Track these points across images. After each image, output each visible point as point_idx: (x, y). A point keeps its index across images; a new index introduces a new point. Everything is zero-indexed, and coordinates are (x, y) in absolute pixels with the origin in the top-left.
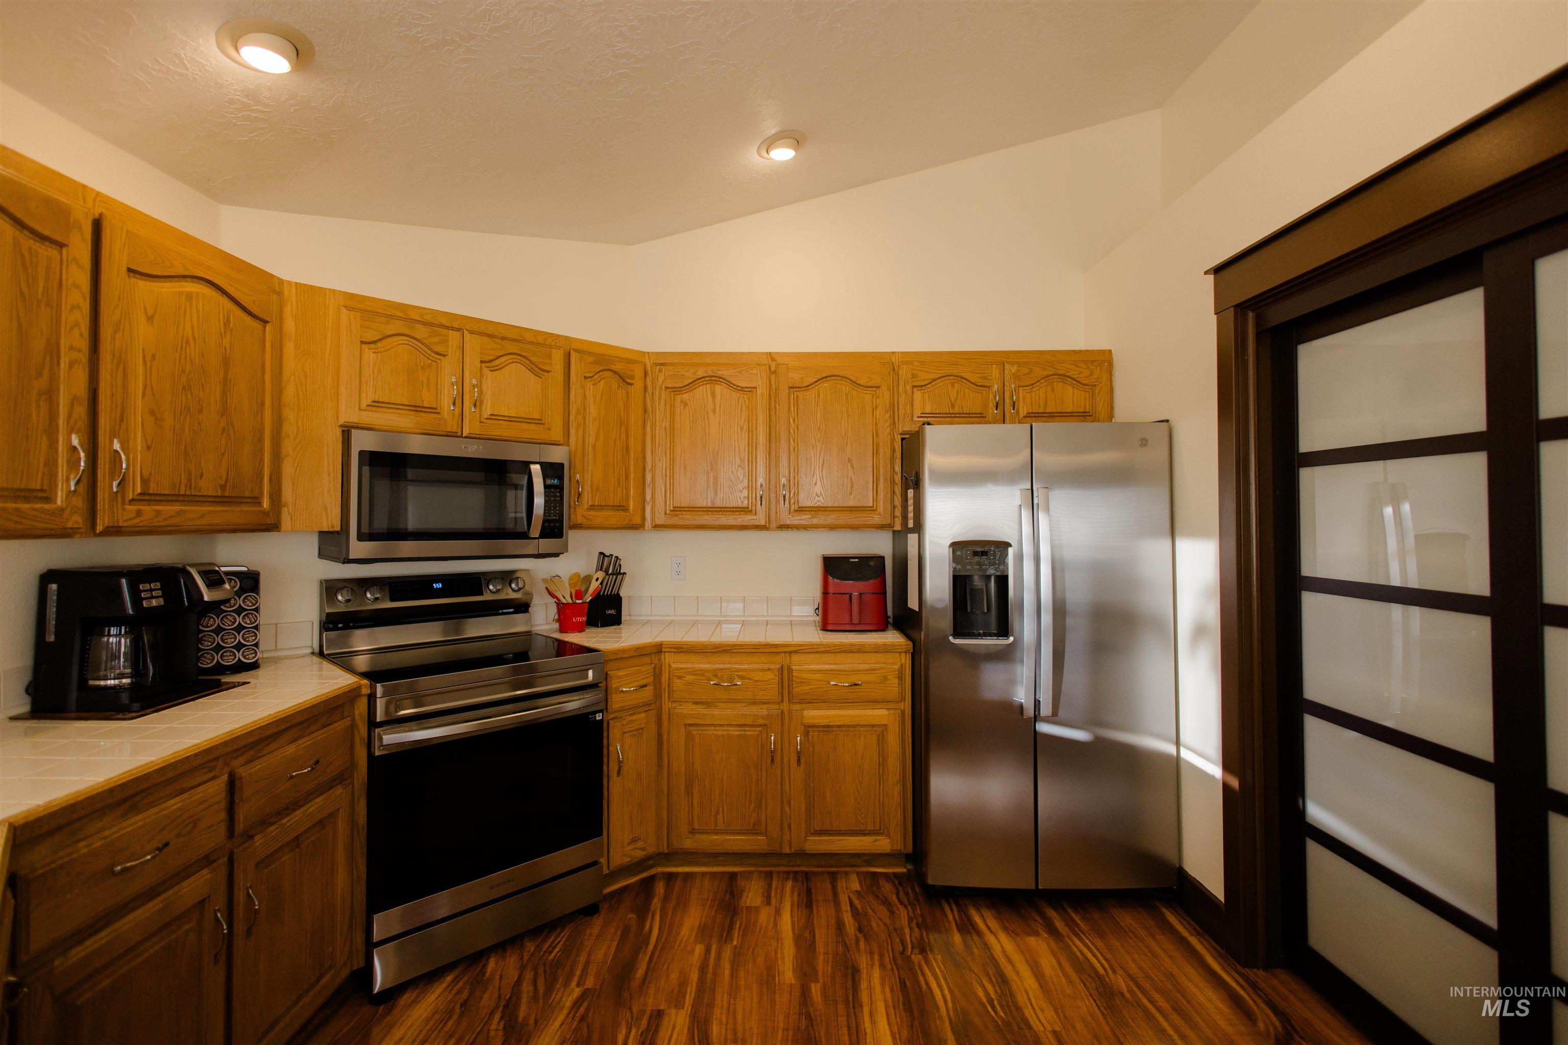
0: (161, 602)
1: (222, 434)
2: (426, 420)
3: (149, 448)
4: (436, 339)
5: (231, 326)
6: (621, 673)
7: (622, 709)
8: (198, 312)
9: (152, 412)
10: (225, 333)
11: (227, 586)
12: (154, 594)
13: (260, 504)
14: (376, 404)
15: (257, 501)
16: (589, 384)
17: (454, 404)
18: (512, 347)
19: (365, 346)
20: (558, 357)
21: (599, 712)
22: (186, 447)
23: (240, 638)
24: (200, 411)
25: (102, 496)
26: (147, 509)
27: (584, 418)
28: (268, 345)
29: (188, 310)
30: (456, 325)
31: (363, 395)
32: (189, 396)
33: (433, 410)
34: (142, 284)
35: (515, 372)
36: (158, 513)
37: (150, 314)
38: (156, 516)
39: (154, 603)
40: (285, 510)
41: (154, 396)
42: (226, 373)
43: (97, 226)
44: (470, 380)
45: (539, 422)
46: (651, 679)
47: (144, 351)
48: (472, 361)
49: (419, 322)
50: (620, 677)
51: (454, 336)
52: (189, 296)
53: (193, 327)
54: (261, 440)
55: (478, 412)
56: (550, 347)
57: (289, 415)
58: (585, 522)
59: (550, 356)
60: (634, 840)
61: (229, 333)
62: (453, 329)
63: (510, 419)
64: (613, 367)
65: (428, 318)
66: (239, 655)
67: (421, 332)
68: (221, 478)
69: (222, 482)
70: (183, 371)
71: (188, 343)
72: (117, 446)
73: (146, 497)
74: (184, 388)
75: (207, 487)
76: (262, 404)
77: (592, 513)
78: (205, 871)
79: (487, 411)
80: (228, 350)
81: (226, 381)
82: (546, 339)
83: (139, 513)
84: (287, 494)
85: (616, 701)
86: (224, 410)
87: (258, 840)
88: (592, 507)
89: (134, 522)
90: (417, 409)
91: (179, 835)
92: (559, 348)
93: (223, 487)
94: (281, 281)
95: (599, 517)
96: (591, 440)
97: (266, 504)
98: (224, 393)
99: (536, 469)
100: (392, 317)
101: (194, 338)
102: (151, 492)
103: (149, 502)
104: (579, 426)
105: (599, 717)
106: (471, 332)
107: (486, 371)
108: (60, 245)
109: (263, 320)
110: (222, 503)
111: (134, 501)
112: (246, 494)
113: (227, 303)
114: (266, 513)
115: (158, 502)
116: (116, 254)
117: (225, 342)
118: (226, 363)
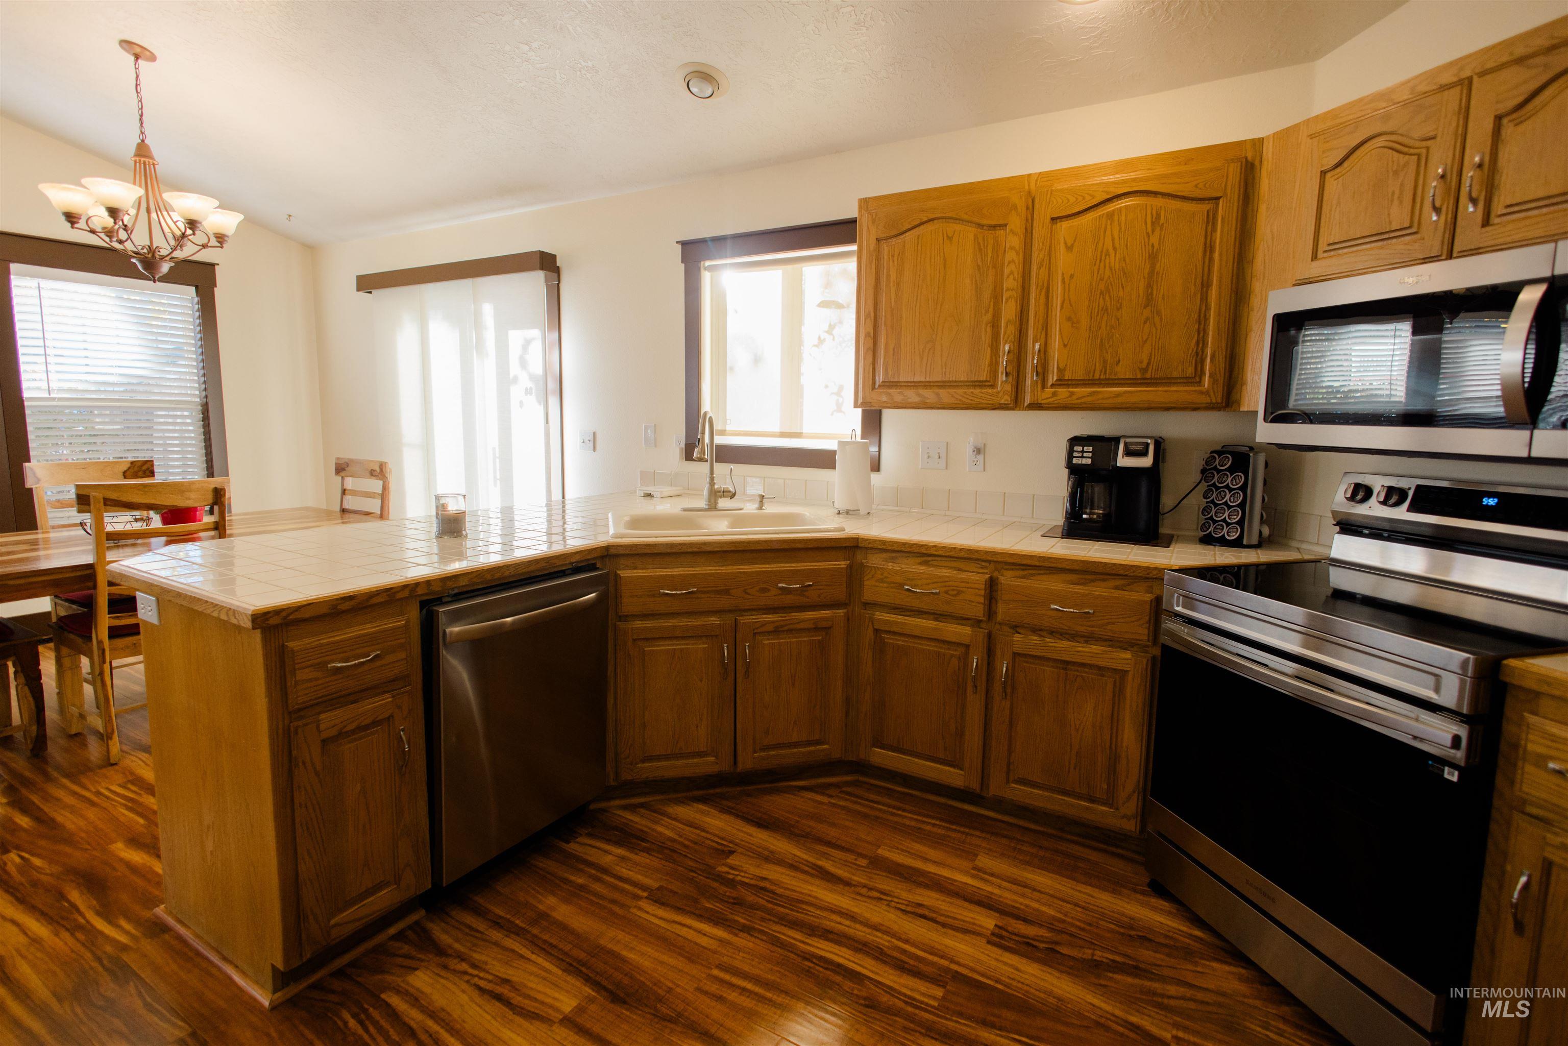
1: (1145, 322)
3: (1065, 346)
5: (1161, 222)
8: (1120, 224)
9: (1069, 319)
10: (1153, 231)
11: (1149, 457)
12: (1085, 455)
13: (1200, 383)
14: (1335, 247)
15: (1195, 380)
19: (1328, 176)
22: (1102, 340)
24: (1119, 308)
25: (1028, 381)
26: (1063, 392)
28: (1219, 221)
29: (1109, 227)
32: (1107, 298)
34: (1065, 225)
36: (1072, 394)
37: (1069, 245)
38: (1070, 396)
39: (1083, 461)
41: (1071, 305)
42: (1153, 267)
43: (1032, 199)
47: (1063, 274)
52: (1109, 216)
53: (1113, 240)
54: (1203, 320)
61: (1158, 229)
68: (1141, 362)
69: (1144, 365)
70: (1102, 279)
71: (1108, 254)
72: (1037, 347)
73: (1062, 382)
74: (1101, 293)
75: (1123, 371)
76: (1207, 283)
78: (968, 628)
80: (1156, 246)
81: (1152, 277)
83: (1054, 394)
86: (1149, 300)
87: (1017, 637)
89: (1050, 400)
90: (1384, 234)
91: (946, 592)
93: (1144, 370)
94: (1259, 140)
97: (1206, 383)
98: (1149, 286)
101: (1115, 249)
102: (1066, 378)
103: (1068, 386)
106: (1491, 71)
107: (1508, 129)
108: (1006, 225)
109: (1218, 198)
110: (1148, 385)
111: (1053, 385)
112: (1175, 374)
113: (1159, 202)
114: (1207, 393)
115: (1077, 386)
116: (1043, 213)
117: (1154, 239)
118: (1153, 257)
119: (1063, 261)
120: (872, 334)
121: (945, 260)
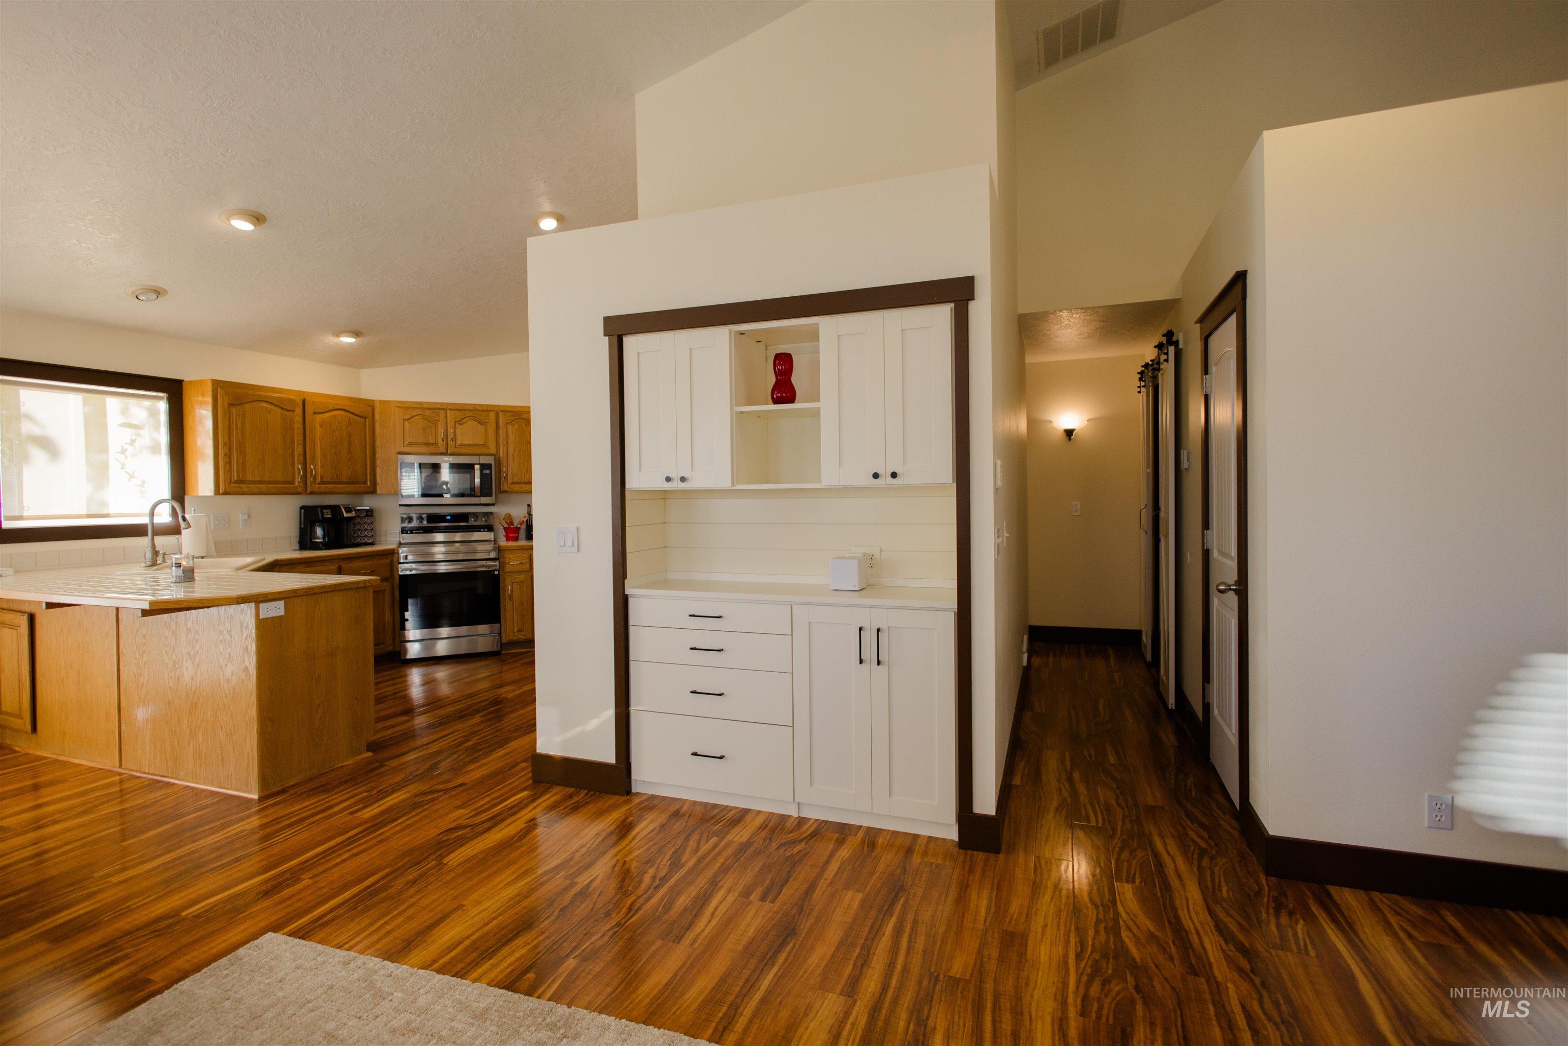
0: (330, 516)
1: (350, 461)
2: (432, 449)
3: (323, 467)
4: (434, 415)
5: (352, 423)
6: (511, 556)
7: (512, 572)
9: (323, 456)
10: (349, 425)
11: (354, 513)
12: (328, 513)
13: (366, 484)
14: (410, 444)
15: (365, 483)
16: (509, 426)
17: (443, 441)
18: (468, 414)
19: (405, 421)
20: (492, 415)
21: (496, 570)
22: (335, 466)
23: (366, 533)
24: (340, 453)
25: (309, 482)
26: (323, 486)
27: (507, 442)
28: (367, 426)
29: (333, 421)
30: (444, 407)
31: (405, 440)
32: (336, 449)
33: (435, 444)
34: (318, 416)
35: (470, 425)
36: (327, 487)
37: (323, 424)
39: (328, 516)
40: (378, 486)
41: (324, 450)
42: (350, 439)
43: (304, 402)
44: (451, 430)
45: (485, 445)
46: (528, 560)
47: (320, 437)
48: (451, 422)
49: (427, 408)
50: (510, 558)
51: (442, 413)
52: (335, 416)
53: (335, 426)
54: (366, 461)
55: (454, 442)
56: (489, 411)
57: (378, 450)
58: (509, 489)
59: (488, 416)
60: (519, 631)
61: (351, 425)
62: (442, 409)
63: (469, 445)
64: (523, 417)
65: (432, 406)
66: (366, 540)
67: (428, 413)
68: (350, 475)
70: (333, 441)
71: (333, 431)
72: (312, 467)
73: (322, 483)
74: (334, 446)
75: (344, 478)
76: (366, 448)
77: (514, 486)
79: (458, 443)
80: (350, 431)
81: (350, 443)
82: (487, 408)
83: (320, 487)
84: (378, 480)
85: (508, 568)
86: (349, 452)
88: (513, 483)
89: (319, 490)
90: (427, 444)
92: (492, 411)
93: (350, 478)
94: (373, 401)
95: (517, 488)
96: (511, 451)
97: (369, 483)
98: (349, 446)
99: (477, 467)
100: (416, 408)
101: (337, 430)
102: (324, 480)
103: (325, 484)
104: (504, 446)
105: (496, 573)
106: (450, 409)
107: (457, 425)
108: (293, 411)
109: (365, 418)
110: (351, 484)
111: (318, 484)
112: (360, 480)
113: (350, 415)
114: (369, 487)
115: (327, 484)
116: (309, 409)
117: (349, 428)
118: (350, 435)
119: (319, 431)
120: (228, 454)
121: (267, 422)
